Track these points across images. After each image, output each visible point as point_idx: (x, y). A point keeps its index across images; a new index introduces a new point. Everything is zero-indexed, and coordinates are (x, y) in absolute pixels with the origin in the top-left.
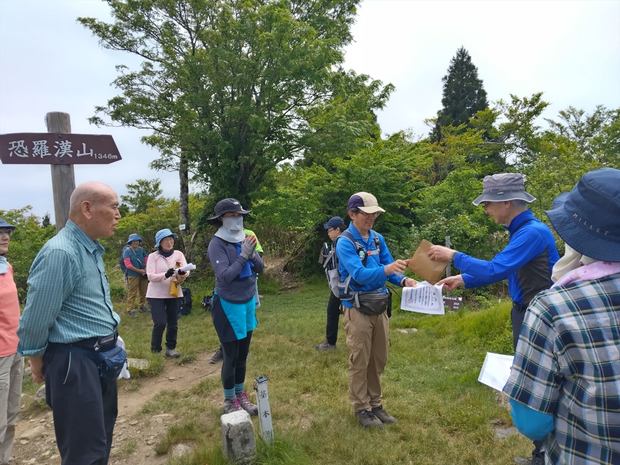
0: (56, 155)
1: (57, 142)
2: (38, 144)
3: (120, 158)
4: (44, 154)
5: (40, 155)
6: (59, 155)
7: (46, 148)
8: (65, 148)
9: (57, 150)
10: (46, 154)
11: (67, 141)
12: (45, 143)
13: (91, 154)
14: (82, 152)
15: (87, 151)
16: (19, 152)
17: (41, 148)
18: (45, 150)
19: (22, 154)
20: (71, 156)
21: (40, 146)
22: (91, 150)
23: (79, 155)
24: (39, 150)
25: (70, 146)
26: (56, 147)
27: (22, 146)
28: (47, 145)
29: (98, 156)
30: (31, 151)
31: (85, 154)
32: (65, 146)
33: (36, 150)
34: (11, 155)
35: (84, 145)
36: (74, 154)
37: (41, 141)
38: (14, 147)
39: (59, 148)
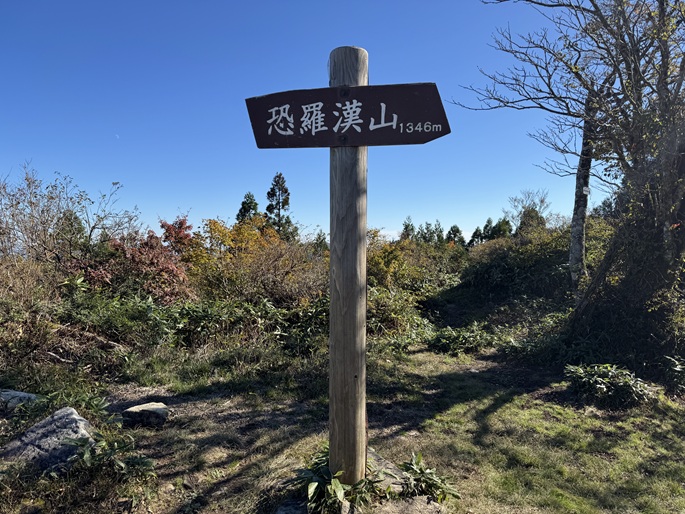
0: (335, 129)
1: (339, 105)
2: (309, 110)
3: (446, 130)
4: (317, 128)
5: (310, 130)
6: (341, 129)
7: (321, 116)
8: (351, 115)
9: (338, 118)
10: (319, 129)
11: (355, 101)
12: (319, 108)
13: (394, 124)
14: (378, 122)
15: (389, 119)
16: (282, 125)
17: (313, 118)
18: (320, 120)
19: (284, 129)
20: (358, 129)
21: (312, 113)
22: (395, 117)
23: (372, 127)
24: (309, 122)
25: (358, 110)
26: (336, 114)
27: (286, 115)
28: (322, 110)
29: (405, 127)
30: (298, 123)
31: (383, 124)
32: (351, 112)
33: (306, 121)
34: (270, 131)
35: (383, 106)
36: (365, 126)
37: (314, 105)
38: (274, 118)
39: (341, 115)
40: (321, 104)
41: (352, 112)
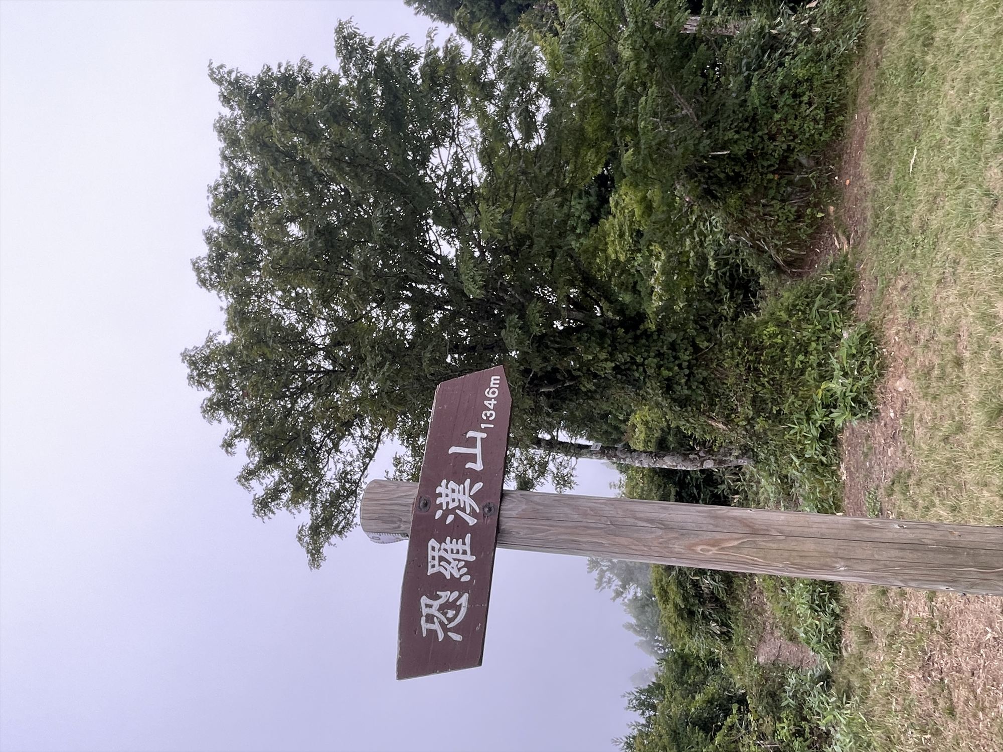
1: (439, 514)
2: (436, 562)
5: (467, 564)
6: (473, 513)
7: (450, 544)
8: (455, 496)
9: (457, 517)
10: (467, 548)
11: (439, 490)
12: (437, 545)
13: (480, 436)
14: (473, 458)
15: (472, 443)
16: (451, 614)
17: (450, 557)
18: (454, 546)
19: (458, 609)
20: (479, 486)
21: (441, 559)
22: (471, 434)
23: (478, 466)
24: (454, 563)
26: (450, 518)
27: (436, 604)
28: (441, 540)
29: (488, 421)
30: (454, 584)
31: (478, 451)
32: (451, 496)
33: (451, 571)
34: (457, 637)
35: (453, 450)
36: (475, 477)
37: (430, 553)
38: (436, 626)
39: (453, 511)
40: (432, 542)
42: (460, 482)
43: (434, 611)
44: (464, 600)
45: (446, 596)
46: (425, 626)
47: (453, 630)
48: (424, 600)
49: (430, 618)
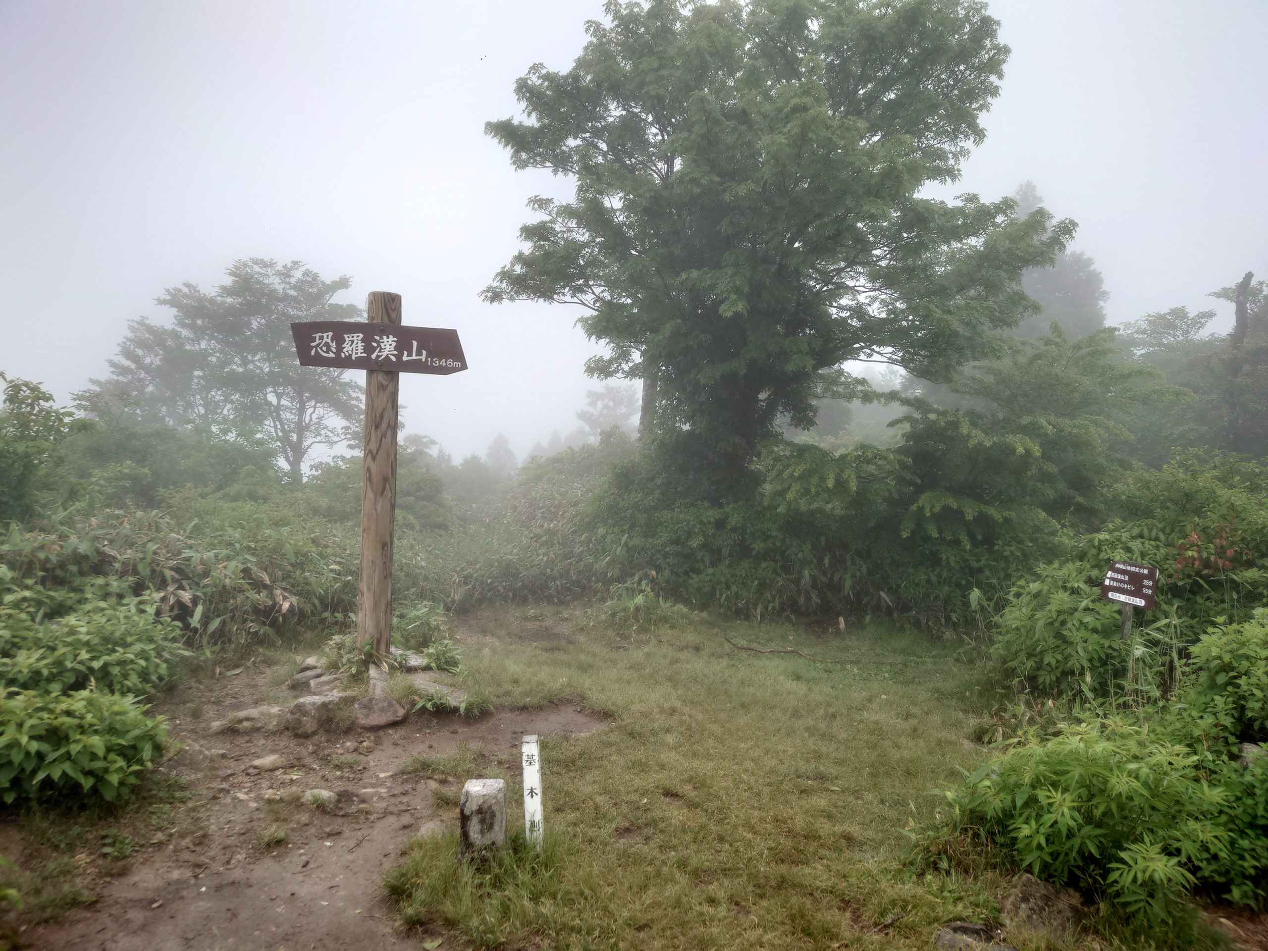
0: (374, 356)
1: (377, 338)
2: (351, 339)
3: (464, 367)
4: (356, 354)
5: (351, 355)
6: (378, 357)
7: (361, 345)
9: (375, 349)
10: (359, 355)
11: (391, 337)
12: (360, 338)
13: (423, 358)
14: (410, 355)
15: (419, 353)
16: (324, 349)
17: (354, 346)
18: (360, 348)
19: (327, 352)
20: (393, 359)
21: (353, 342)
22: (424, 352)
23: (405, 358)
24: (350, 348)
25: (394, 344)
26: (375, 344)
27: (329, 340)
29: (432, 362)
30: (340, 349)
31: (414, 357)
32: (388, 344)
33: (347, 348)
34: (313, 353)
35: (415, 343)
36: (399, 356)
37: (356, 335)
38: (318, 341)
39: (379, 346)
40: (361, 336)
41: (388, 346)
42: (396, 348)
43: (325, 340)
44: (331, 355)
45: (334, 345)
46: (317, 336)
47: (317, 351)
48: (330, 334)
49: (321, 338)
